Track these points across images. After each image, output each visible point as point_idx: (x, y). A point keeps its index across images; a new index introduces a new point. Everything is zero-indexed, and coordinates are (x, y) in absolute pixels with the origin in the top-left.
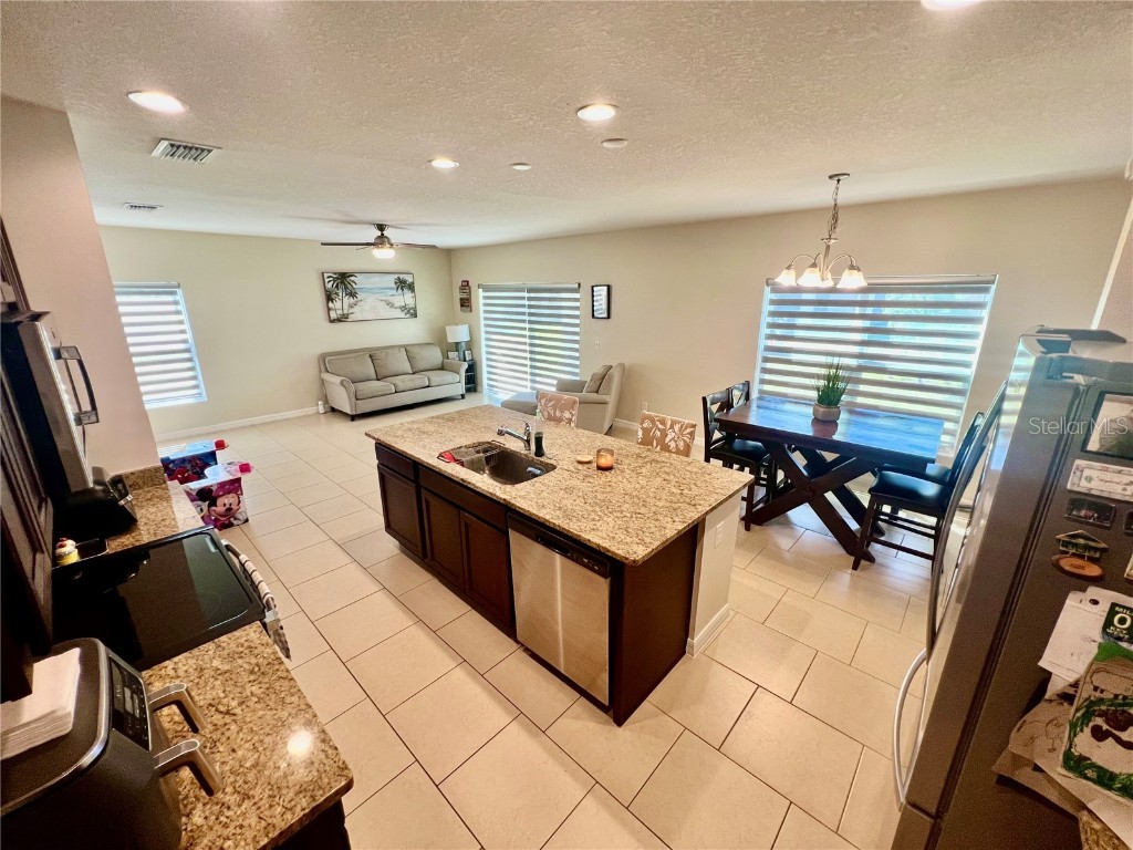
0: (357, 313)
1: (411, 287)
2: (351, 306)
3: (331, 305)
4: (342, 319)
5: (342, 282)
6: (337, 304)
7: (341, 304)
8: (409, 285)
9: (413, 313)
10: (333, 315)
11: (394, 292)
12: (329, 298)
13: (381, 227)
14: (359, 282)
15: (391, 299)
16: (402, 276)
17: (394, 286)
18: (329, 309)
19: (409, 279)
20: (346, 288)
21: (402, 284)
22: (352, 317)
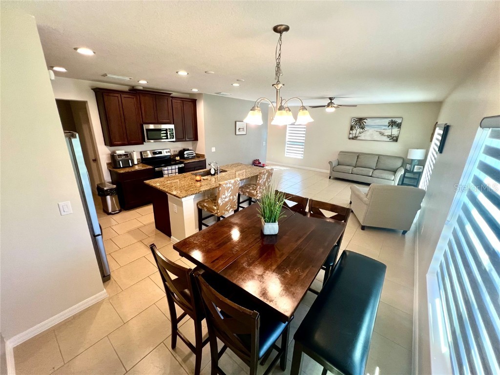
0: (362, 136)
1: (399, 126)
2: (360, 133)
3: (351, 132)
4: (355, 138)
5: (359, 122)
6: (354, 132)
7: (357, 131)
8: (398, 124)
9: (395, 139)
10: (351, 136)
11: (386, 128)
12: (351, 129)
13: (331, 99)
14: (368, 122)
15: (383, 131)
16: (394, 119)
17: (387, 124)
18: (350, 133)
19: (399, 121)
20: (360, 125)
21: (393, 124)
22: (359, 138)
